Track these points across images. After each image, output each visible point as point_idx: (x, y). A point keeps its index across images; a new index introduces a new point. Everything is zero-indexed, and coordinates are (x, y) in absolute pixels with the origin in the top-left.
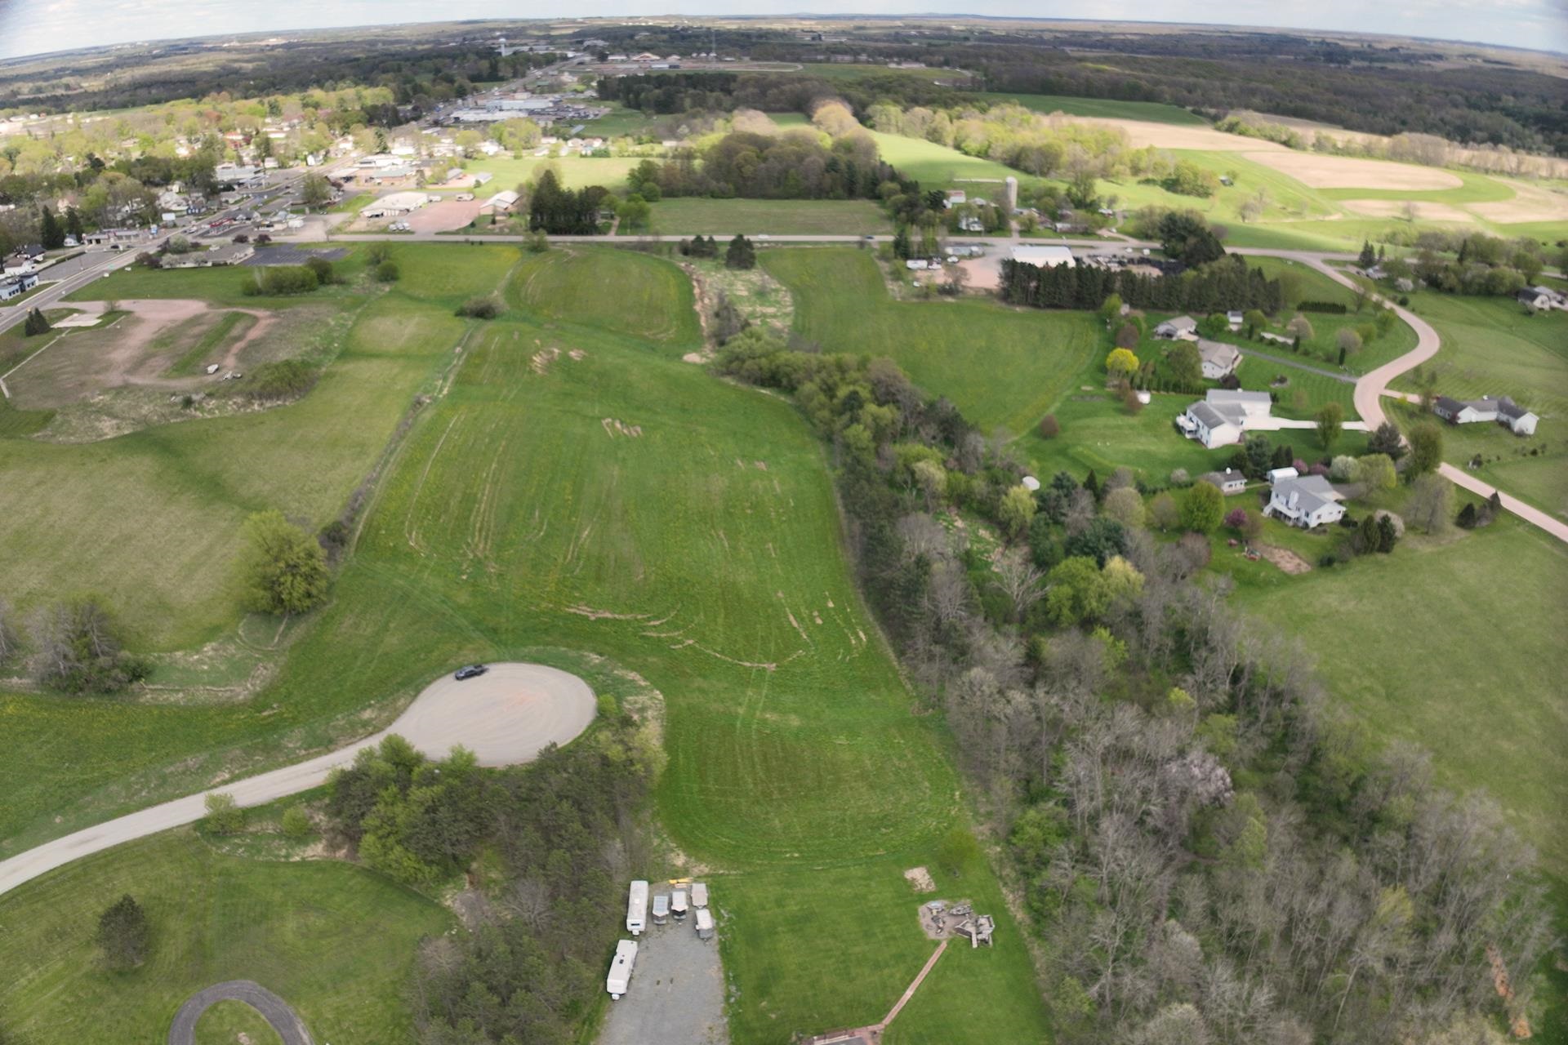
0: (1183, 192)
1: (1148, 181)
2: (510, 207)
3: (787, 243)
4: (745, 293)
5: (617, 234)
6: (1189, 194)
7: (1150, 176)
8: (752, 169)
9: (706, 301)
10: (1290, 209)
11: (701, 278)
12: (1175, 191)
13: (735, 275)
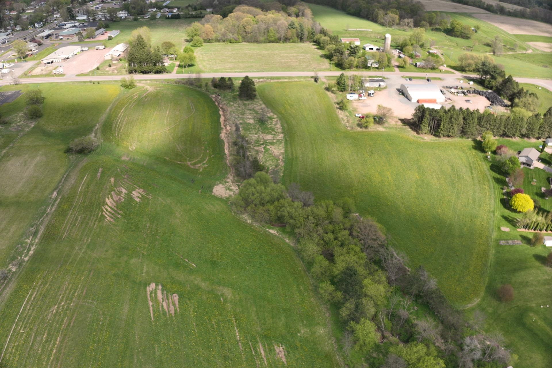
0: (455, 36)
1: (437, 30)
2: (121, 53)
3: (273, 78)
4: (251, 121)
5: (178, 73)
6: (458, 37)
7: (438, 27)
8: (250, 27)
9: (228, 128)
10: (508, 47)
11: (224, 107)
12: (451, 35)
13: (245, 105)
